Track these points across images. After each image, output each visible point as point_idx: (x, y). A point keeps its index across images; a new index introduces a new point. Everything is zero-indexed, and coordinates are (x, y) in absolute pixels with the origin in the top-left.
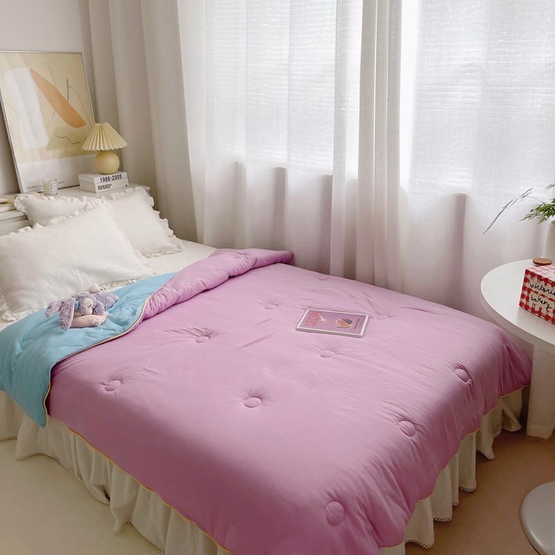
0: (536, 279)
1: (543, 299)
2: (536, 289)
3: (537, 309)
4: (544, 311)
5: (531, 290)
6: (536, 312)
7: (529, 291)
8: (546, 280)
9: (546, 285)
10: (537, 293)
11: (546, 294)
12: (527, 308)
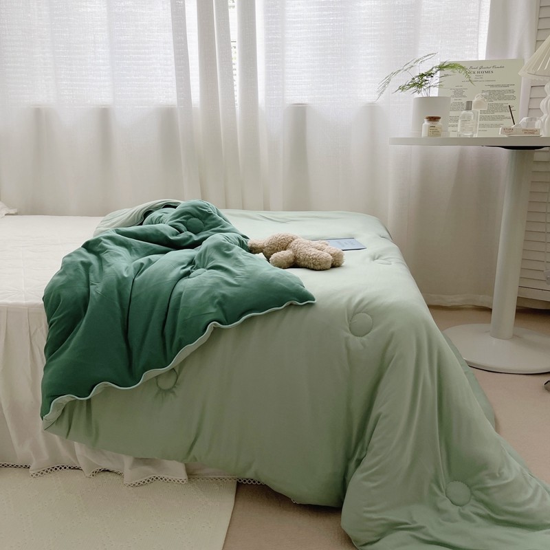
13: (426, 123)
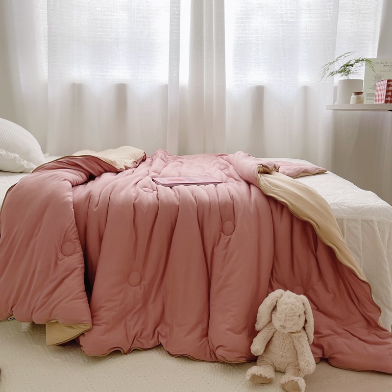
13: (353, 97)
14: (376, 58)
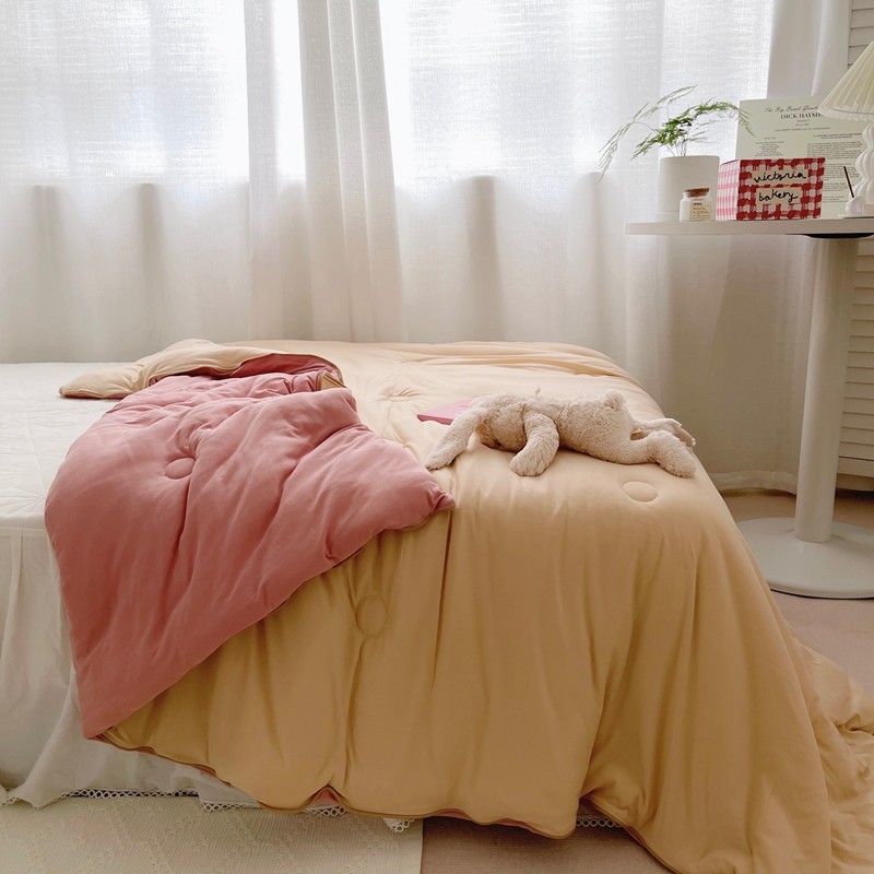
0: (762, 167)
1: (781, 191)
2: (768, 182)
3: (772, 209)
4: (785, 208)
5: (758, 187)
6: (771, 216)
7: (753, 189)
8: (781, 163)
9: (781, 169)
10: (768, 186)
11: (785, 181)
12: (753, 216)
13: (686, 199)
14: (763, 96)
